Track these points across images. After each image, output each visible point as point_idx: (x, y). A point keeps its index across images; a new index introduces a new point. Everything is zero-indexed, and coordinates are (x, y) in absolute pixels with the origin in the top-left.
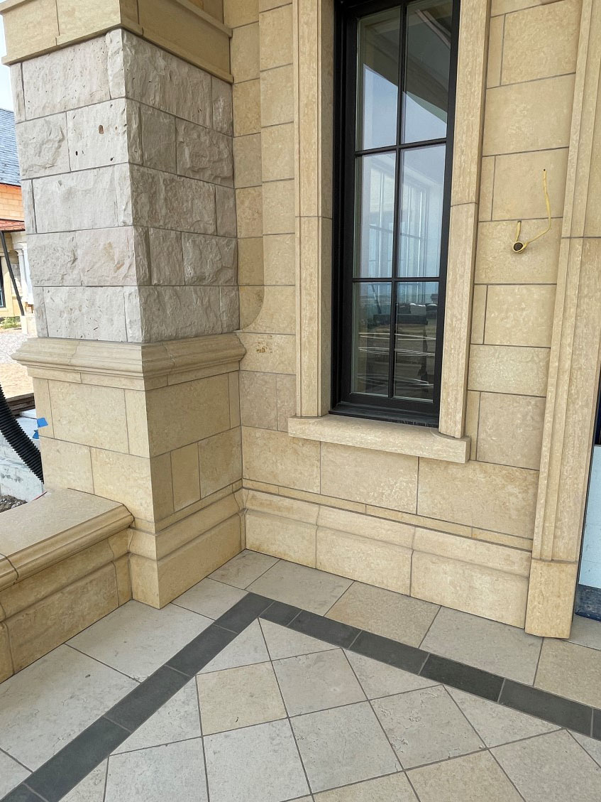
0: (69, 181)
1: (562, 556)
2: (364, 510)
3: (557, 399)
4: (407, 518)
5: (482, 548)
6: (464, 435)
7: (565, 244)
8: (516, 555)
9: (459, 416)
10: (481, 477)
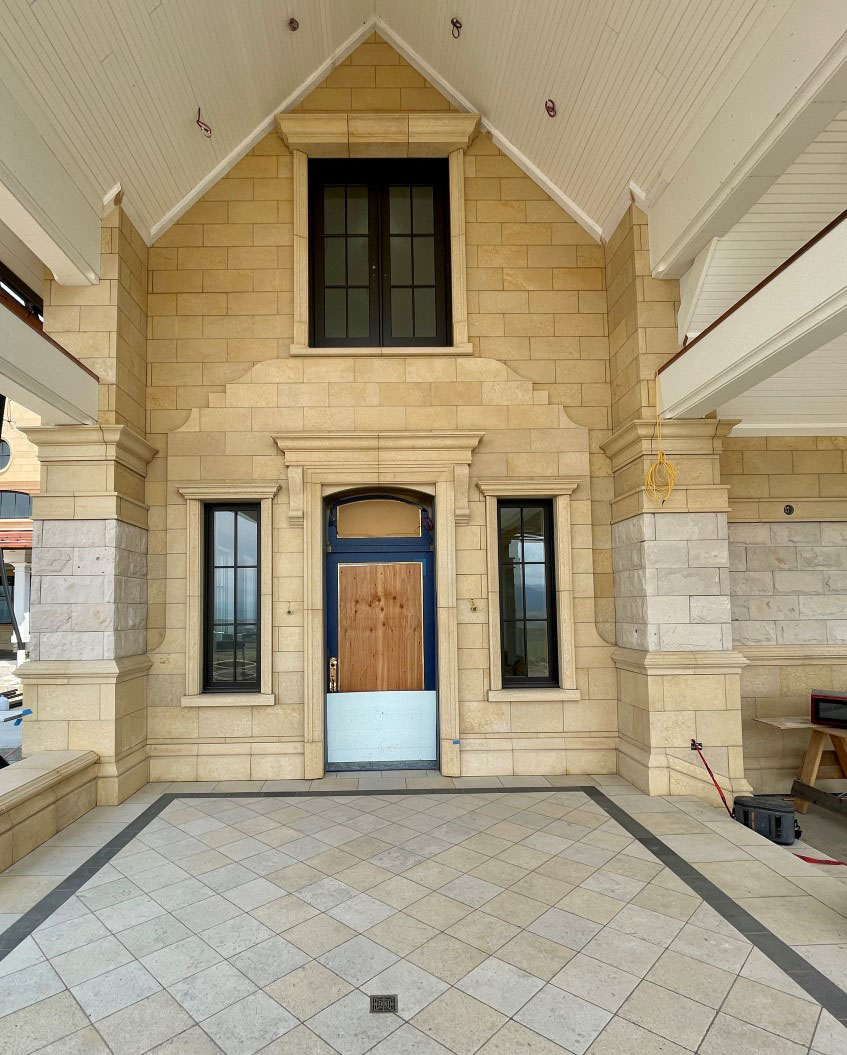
0: (71, 580)
1: (317, 739)
2: (225, 740)
3: (309, 671)
4: (247, 740)
5: (283, 745)
6: (272, 693)
7: (306, 612)
8: (298, 745)
9: (270, 685)
10: (281, 711)
